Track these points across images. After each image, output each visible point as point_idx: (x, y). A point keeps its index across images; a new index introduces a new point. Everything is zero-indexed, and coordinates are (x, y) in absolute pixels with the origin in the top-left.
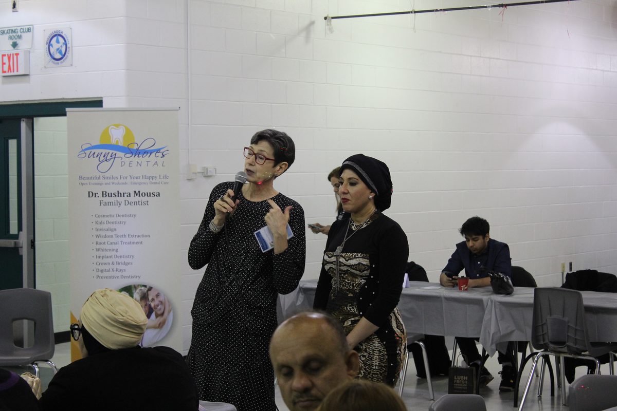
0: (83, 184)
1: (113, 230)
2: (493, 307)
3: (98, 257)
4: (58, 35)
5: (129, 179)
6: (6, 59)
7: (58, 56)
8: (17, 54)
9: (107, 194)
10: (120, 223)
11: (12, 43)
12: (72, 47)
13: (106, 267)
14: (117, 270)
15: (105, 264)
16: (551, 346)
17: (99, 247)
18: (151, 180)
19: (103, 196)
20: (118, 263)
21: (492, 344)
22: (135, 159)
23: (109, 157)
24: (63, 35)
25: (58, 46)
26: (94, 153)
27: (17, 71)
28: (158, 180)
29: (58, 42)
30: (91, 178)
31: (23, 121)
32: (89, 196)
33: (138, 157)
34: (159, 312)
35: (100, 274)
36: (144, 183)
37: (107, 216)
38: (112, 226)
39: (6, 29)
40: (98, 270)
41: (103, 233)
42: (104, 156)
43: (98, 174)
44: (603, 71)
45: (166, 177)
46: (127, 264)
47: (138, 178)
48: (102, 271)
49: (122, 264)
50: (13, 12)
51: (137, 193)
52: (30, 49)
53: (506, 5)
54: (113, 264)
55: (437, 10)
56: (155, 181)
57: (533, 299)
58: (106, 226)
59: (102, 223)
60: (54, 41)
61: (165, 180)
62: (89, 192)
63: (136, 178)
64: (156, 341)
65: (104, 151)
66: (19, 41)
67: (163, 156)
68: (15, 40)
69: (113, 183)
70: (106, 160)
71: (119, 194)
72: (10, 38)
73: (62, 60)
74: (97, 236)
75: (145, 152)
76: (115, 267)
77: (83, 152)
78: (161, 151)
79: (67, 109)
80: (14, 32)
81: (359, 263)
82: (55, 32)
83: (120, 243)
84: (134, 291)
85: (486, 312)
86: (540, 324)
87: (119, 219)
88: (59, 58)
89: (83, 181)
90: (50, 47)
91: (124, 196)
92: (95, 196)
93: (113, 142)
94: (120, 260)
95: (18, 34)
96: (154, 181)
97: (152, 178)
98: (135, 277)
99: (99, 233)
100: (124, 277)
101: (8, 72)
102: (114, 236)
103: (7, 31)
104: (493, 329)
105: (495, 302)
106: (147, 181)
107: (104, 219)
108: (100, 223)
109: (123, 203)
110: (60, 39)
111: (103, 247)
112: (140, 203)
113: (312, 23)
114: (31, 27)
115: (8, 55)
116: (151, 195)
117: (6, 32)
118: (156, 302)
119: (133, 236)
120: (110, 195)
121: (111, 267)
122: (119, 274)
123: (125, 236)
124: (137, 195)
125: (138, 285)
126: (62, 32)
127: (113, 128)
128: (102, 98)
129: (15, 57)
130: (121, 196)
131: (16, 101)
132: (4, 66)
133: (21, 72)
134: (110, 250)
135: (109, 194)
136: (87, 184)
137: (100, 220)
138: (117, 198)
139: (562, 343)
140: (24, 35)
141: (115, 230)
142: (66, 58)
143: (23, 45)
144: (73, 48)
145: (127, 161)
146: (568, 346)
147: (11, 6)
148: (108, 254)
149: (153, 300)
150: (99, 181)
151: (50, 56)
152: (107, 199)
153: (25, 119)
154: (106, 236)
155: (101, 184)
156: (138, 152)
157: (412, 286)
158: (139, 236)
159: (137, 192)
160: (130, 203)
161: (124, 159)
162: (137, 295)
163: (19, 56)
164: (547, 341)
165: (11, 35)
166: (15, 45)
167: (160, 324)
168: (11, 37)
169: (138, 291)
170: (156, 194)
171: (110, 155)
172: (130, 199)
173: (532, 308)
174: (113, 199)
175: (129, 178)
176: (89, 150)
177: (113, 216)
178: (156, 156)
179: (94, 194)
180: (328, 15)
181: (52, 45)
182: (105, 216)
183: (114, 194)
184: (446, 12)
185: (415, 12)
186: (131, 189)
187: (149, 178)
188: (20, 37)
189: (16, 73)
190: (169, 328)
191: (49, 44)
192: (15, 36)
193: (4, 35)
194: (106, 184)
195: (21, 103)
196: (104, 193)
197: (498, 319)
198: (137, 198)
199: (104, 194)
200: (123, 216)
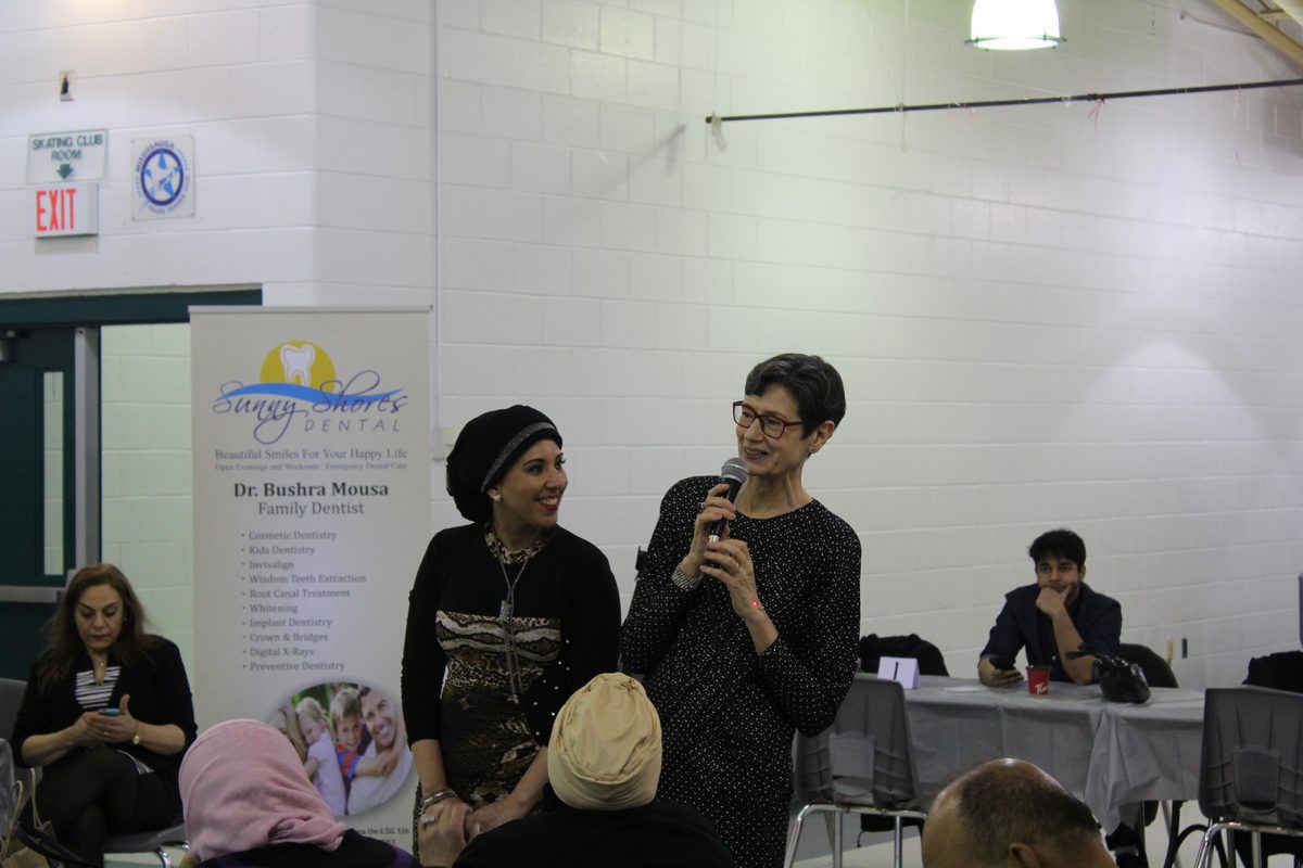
0: (223, 468)
1: (286, 566)
2: (1113, 731)
3: (254, 623)
4: (162, 151)
5: (322, 460)
6: (46, 202)
7: (163, 195)
8: (71, 192)
9: (275, 490)
10: (303, 550)
11: (58, 168)
12: (195, 177)
13: (273, 645)
14: (295, 651)
15: (270, 638)
16: (1243, 810)
17: (257, 601)
18: (369, 460)
19: (266, 494)
20: (297, 637)
21: (1112, 806)
22: (336, 415)
23: (280, 411)
24: (175, 151)
25: (164, 174)
26: (248, 403)
27: (72, 226)
28: (384, 460)
29: (162, 165)
30: (240, 456)
31: (81, 332)
32: (236, 494)
33: (342, 410)
34: (385, 742)
35: (258, 660)
36: (354, 467)
37: (276, 536)
38: (285, 558)
39: (46, 138)
40: (254, 652)
41: (265, 573)
42: (270, 409)
43: (256, 447)
44: (1247, 234)
45: (401, 454)
46: (315, 638)
47: (342, 455)
48: (262, 654)
49: (306, 638)
50: (63, 100)
51: (339, 488)
52: (101, 179)
53: (1104, 97)
54: (286, 638)
55: (953, 106)
56: (377, 463)
57: (1203, 711)
58: (271, 558)
59: (264, 551)
60: (154, 163)
61: (400, 461)
62: (236, 486)
63: (337, 454)
64: (377, 803)
65: (270, 398)
66: (74, 164)
67: (396, 408)
68: (65, 162)
69: (288, 466)
70: (274, 418)
71: (300, 490)
72: (56, 156)
73: (172, 205)
74: (254, 579)
75: (358, 400)
76: (292, 644)
77: (225, 400)
78: (392, 398)
79: (192, 309)
80: (65, 143)
81: (543, 640)
82: (156, 144)
83: (301, 594)
84: (330, 696)
85: (1098, 739)
86: (1218, 764)
87: (300, 543)
88: (166, 199)
89: (224, 462)
90: (146, 177)
91: (311, 493)
92: (250, 494)
93: (289, 379)
94: (302, 630)
95: (72, 149)
96: (376, 461)
97: (372, 454)
98: (332, 666)
99: (256, 572)
100: (310, 667)
101: (51, 228)
102: (290, 579)
103: (49, 141)
104: (1113, 777)
105: (1118, 718)
106: (362, 461)
107: (269, 543)
108: (259, 552)
109: (309, 509)
110: (169, 160)
111: (264, 601)
112: (346, 509)
113: (681, 130)
114: (103, 133)
115: (51, 192)
116: (370, 491)
117: (45, 143)
118: (379, 720)
119: (331, 579)
120: (282, 492)
121: (282, 644)
122: (299, 660)
123: (312, 579)
124: (338, 491)
125: (341, 684)
126: (172, 145)
127: (290, 349)
128: (260, 284)
129: (67, 197)
130: (305, 494)
131: (68, 291)
132: (43, 216)
133: (78, 230)
134: (280, 609)
135: (278, 489)
136: (231, 468)
137: (260, 543)
138: (296, 498)
139: (1267, 805)
140: (86, 150)
141: (292, 565)
142: (181, 200)
143: (84, 171)
144: (197, 179)
145: (318, 418)
146: (1280, 812)
147: (59, 88)
148: (276, 616)
149: (371, 715)
150: (257, 462)
151: (143, 194)
152: (275, 500)
153: (83, 329)
154: (271, 580)
155: (262, 468)
156: (341, 401)
157: (925, 685)
158: (342, 579)
159: (339, 485)
160: (323, 509)
161: (312, 415)
162: (337, 706)
163: (76, 196)
164: (1232, 800)
165: (57, 149)
166: (65, 171)
167: (386, 766)
168: (58, 154)
169: (339, 696)
170: (379, 490)
171: (281, 406)
172: (323, 500)
173: (1201, 731)
174: (287, 501)
175: (322, 455)
176: (239, 395)
177: (287, 536)
178: (381, 408)
179: (247, 490)
180: (714, 113)
181: (149, 173)
182: (269, 536)
183: (290, 489)
184: (973, 109)
185: (906, 109)
186: (326, 479)
187: (364, 455)
188: (77, 155)
189: (67, 231)
190: (404, 777)
191: (143, 170)
192: (65, 152)
193: (42, 150)
194: (273, 468)
195: (76, 294)
196: (269, 487)
197: (1125, 754)
198: (339, 499)
199: (268, 489)
200: (309, 536)
